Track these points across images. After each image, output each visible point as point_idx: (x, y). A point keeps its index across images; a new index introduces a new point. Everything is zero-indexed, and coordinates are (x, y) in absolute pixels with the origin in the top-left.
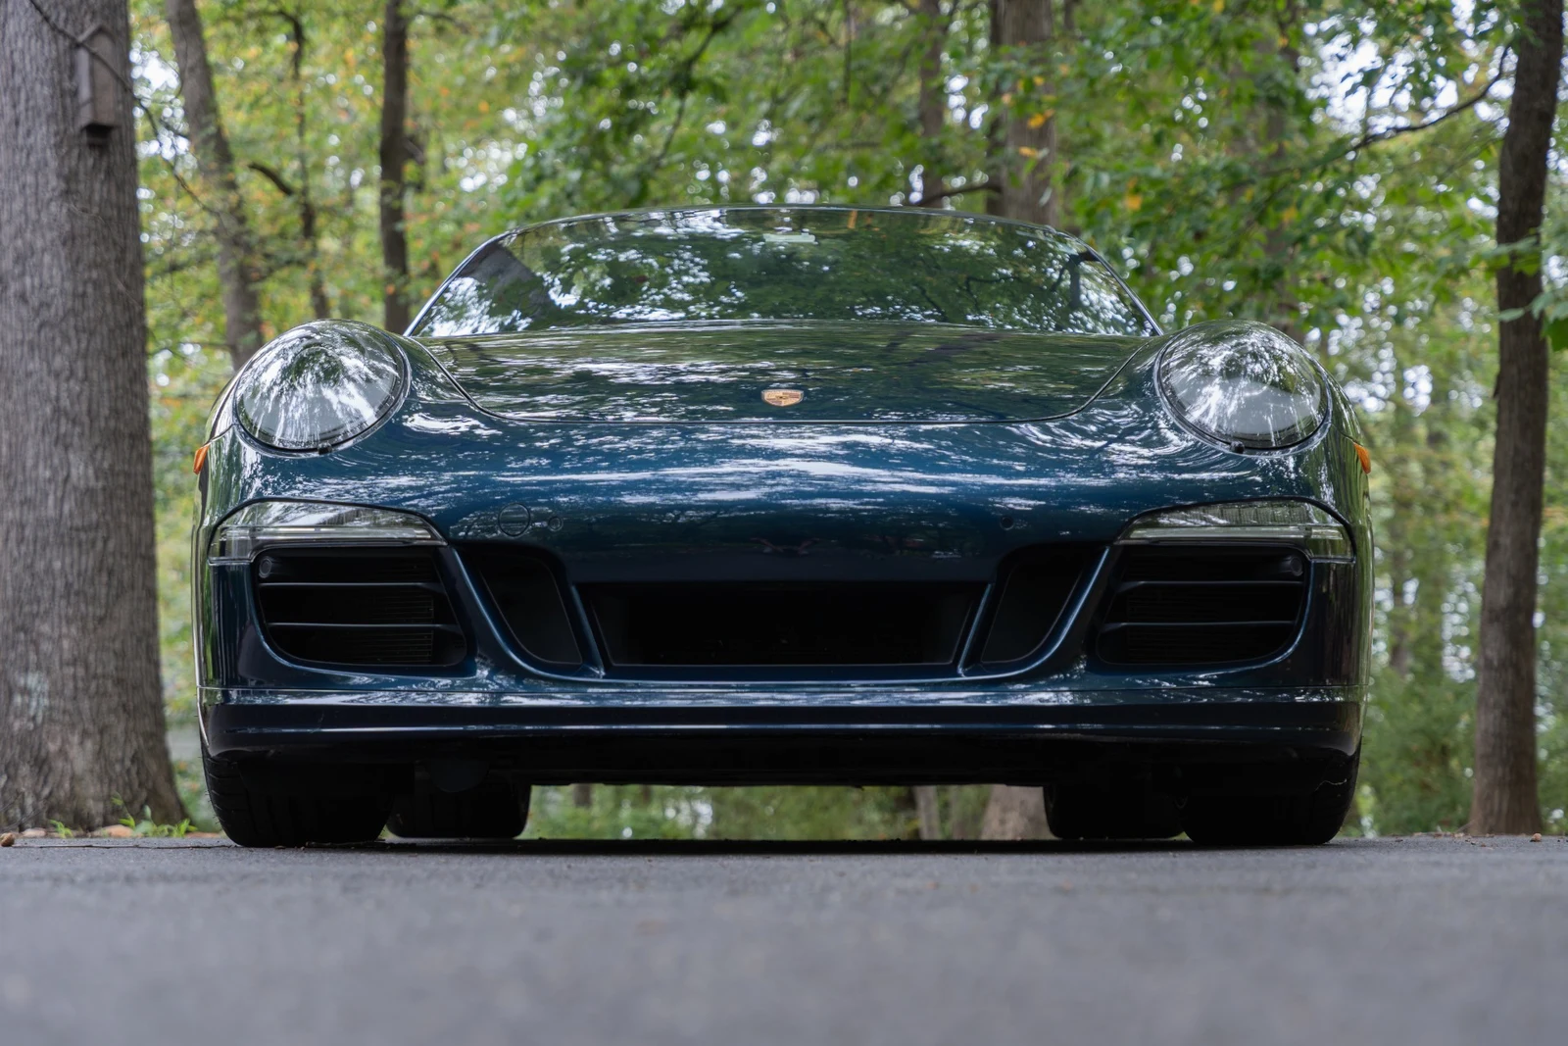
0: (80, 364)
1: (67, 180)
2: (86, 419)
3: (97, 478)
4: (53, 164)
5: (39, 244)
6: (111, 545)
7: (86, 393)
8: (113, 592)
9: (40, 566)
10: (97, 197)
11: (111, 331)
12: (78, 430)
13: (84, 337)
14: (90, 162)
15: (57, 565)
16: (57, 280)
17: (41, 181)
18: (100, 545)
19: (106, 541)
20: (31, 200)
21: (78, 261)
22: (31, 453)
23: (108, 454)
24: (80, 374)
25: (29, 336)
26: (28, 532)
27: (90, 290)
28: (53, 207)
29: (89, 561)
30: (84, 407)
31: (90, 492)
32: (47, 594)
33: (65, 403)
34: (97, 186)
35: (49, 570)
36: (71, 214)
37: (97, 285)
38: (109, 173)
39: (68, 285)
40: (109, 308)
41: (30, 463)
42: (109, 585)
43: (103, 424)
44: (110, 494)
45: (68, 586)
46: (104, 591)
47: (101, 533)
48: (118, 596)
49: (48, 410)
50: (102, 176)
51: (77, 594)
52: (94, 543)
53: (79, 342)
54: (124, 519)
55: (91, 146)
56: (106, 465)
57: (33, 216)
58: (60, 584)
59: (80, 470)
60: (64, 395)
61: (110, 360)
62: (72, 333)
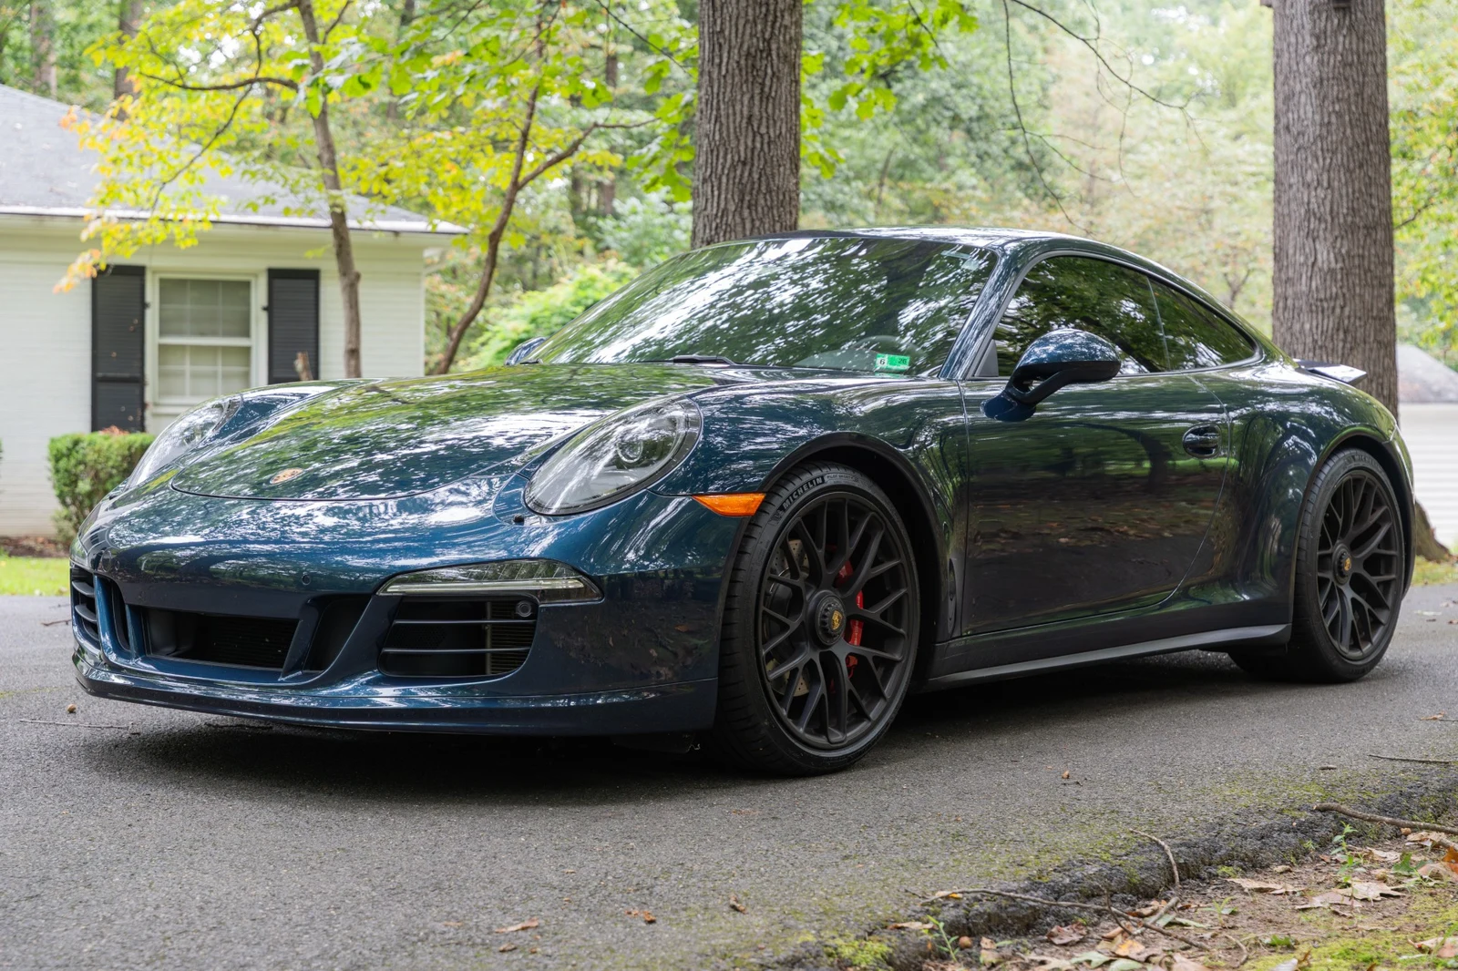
0: (1325, 177)
1: (1318, 38)
2: (1329, 219)
3: (1337, 262)
4: (1308, 26)
5: (1298, 88)
6: (1347, 310)
7: (1329, 197)
8: (1348, 346)
9: (1297, 327)
10: (1340, 48)
11: (1351, 149)
12: (1323, 226)
13: (1328, 156)
14: (1336, 21)
15: (1307, 326)
16: (1310, 115)
17: (1300, 40)
18: (1338, 311)
19: (1342, 308)
20: (1293, 55)
21: (1325, 97)
22: (1292, 244)
23: (1345, 242)
24: (1325, 184)
25: (1292, 157)
26: (1290, 302)
27: (1334, 119)
28: (1308, 59)
29: (1330, 323)
30: (1328, 209)
31: (1332, 271)
32: (1300, 348)
33: (1314, 206)
34: (1341, 39)
35: (1302, 331)
36: (1321, 62)
37: (1339, 115)
38: (1351, 28)
39: (1317, 117)
40: (1348, 131)
41: (1291, 252)
42: (1345, 341)
43: (1342, 220)
44: (1347, 273)
45: (1315, 341)
46: (1341, 345)
47: (1340, 302)
48: (1351, 349)
49: (1303, 211)
50: (1345, 32)
51: (1321, 347)
52: (1334, 309)
53: (1324, 159)
54: (1358, 289)
55: (1337, 9)
56: (1344, 251)
57: (1295, 68)
58: (1309, 340)
59: (1325, 256)
60: (1313, 200)
61: (1349, 171)
62: (1320, 153)
